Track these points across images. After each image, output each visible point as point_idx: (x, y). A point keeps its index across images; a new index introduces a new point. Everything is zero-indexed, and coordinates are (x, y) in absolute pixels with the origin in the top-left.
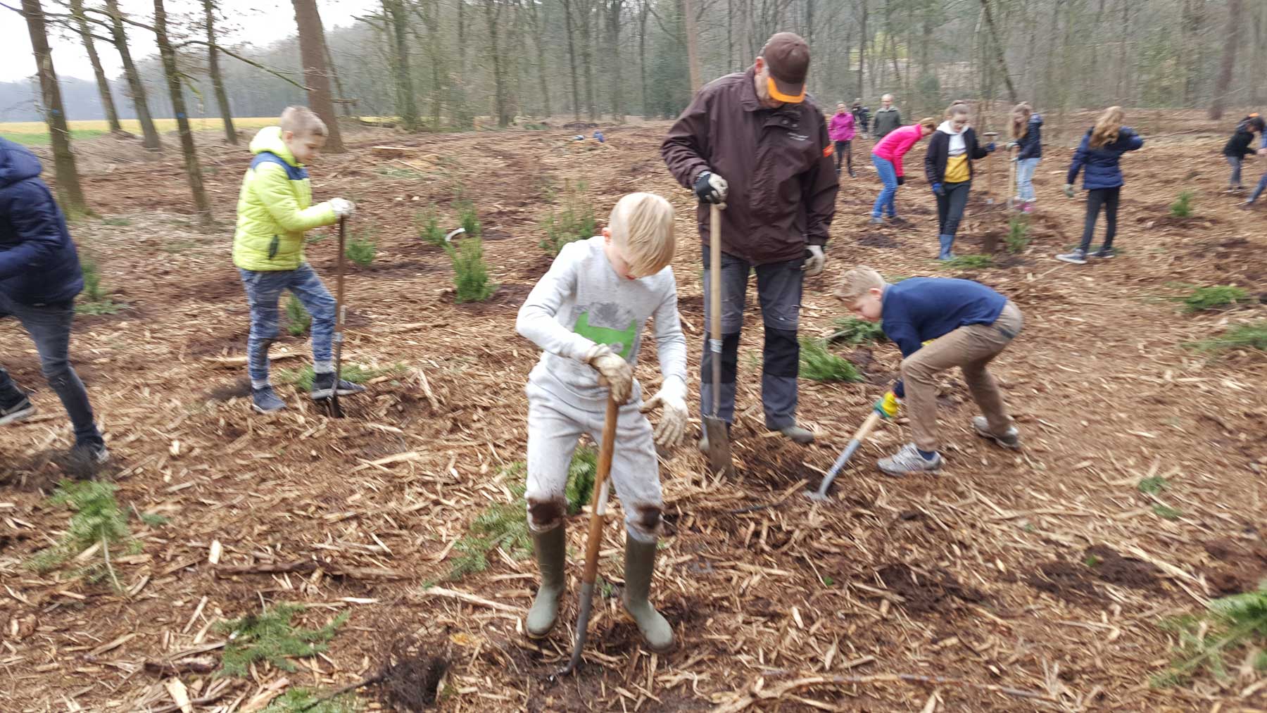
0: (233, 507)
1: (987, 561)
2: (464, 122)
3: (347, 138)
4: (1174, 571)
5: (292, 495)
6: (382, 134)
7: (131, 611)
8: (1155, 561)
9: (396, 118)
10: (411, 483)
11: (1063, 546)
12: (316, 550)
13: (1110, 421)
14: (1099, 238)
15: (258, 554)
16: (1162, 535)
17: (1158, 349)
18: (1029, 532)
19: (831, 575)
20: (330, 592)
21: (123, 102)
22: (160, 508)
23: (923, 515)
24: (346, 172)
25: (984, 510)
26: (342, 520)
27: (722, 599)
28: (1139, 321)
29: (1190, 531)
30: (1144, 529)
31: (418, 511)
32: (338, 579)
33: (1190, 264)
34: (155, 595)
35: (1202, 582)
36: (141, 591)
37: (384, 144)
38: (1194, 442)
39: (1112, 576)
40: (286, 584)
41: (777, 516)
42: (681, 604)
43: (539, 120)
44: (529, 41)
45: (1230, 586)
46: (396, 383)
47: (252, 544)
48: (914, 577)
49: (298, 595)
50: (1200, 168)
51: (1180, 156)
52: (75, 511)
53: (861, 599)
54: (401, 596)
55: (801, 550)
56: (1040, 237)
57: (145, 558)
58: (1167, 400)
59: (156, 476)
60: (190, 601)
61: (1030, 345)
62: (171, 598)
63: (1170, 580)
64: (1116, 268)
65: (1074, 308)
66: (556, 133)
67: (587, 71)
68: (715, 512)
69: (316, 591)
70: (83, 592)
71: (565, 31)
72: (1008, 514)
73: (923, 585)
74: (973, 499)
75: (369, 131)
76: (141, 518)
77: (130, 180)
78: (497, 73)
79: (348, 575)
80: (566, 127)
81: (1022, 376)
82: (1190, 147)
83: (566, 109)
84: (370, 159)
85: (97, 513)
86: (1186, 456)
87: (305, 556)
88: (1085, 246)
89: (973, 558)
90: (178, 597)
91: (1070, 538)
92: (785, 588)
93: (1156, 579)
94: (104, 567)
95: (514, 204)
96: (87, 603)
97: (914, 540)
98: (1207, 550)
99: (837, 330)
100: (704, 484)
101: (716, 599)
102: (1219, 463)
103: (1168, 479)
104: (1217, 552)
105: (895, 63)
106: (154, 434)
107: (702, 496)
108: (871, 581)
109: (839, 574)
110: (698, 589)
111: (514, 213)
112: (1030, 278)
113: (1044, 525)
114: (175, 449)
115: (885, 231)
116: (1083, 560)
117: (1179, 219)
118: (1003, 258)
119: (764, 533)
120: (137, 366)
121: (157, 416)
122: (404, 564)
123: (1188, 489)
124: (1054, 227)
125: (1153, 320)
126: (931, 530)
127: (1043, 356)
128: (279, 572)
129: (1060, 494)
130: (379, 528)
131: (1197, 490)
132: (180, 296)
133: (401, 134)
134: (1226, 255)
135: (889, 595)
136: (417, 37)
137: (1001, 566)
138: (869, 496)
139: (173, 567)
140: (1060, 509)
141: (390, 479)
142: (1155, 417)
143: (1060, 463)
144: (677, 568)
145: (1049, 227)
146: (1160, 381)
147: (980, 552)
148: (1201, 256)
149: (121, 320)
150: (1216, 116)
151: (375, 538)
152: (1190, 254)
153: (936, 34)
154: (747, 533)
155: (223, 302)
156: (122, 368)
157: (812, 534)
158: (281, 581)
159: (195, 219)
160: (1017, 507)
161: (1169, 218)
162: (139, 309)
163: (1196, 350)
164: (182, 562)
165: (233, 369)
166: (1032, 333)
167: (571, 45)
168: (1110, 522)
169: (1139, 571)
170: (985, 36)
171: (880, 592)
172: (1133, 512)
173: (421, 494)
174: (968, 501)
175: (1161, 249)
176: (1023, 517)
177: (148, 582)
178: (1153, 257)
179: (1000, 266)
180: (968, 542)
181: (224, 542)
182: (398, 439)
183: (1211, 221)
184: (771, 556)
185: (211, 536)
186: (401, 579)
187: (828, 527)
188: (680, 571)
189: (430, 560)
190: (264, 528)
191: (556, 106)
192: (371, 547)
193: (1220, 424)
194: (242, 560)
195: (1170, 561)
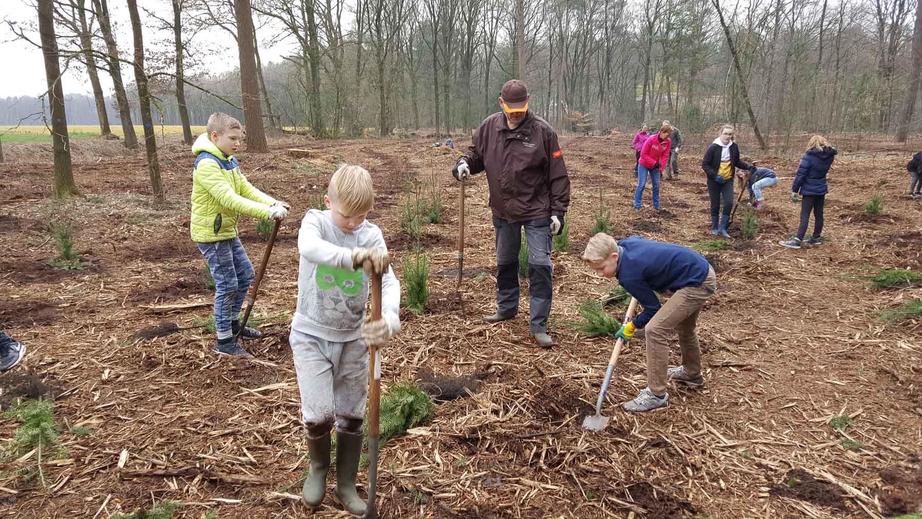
0: (142, 422)
1: (713, 480)
2: (356, 132)
3: (270, 141)
4: (856, 492)
5: (188, 414)
6: (296, 140)
7: (52, 504)
8: (840, 484)
9: (307, 128)
10: (278, 407)
11: (771, 470)
12: (200, 459)
13: (813, 372)
14: (811, 229)
15: (155, 460)
16: (847, 463)
17: (851, 317)
18: (746, 457)
19: (591, 490)
20: (206, 492)
21: (113, 114)
22: (86, 422)
23: (666, 442)
24: (266, 167)
25: (713, 439)
26: (222, 436)
27: (507, 508)
28: (838, 294)
29: (868, 460)
30: (833, 458)
31: (281, 429)
32: (213, 482)
33: (877, 251)
34: (72, 492)
35: (876, 502)
36: (62, 487)
37: (298, 147)
38: (874, 390)
39: (808, 495)
40: (173, 485)
41: (553, 441)
42: (474, 511)
43: (411, 131)
44: (407, 76)
45: (898, 506)
46: (278, 328)
47: (151, 453)
48: (655, 493)
49: (181, 494)
50: (889, 177)
51: (874, 168)
52: (22, 423)
53: (614, 510)
54: (260, 498)
55: (571, 469)
56: (768, 227)
57: (69, 461)
58: (856, 356)
59: (88, 396)
60: (98, 497)
61: (756, 311)
62: (85, 494)
63: (851, 499)
64: (822, 253)
65: (789, 283)
66: (420, 141)
67: (447, 97)
68: (507, 437)
69: (196, 491)
70: (17, 488)
71: (433, 70)
72: (730, 443)
73: (661, 500)
74: (705, 430)
75: (287, 137)
76: (71, 430)
77: (111, 169)
78: (382, 98)
79: (221, 480)
80: (428, 137)
81: (749, 335)
82: (882, 162)
83: (430, 124)
84: (285, 158)
85: (38, 425)
86: (868, 401)
87: (191, 464)
88: (801, 235)
89: (702, 478)
90: (91, 493)
91: (776, 463)
92: (556, 500)
93: (842, 498)
94: (37, 467)
95: (386, 193)
96: (18, 497)
97: (657, 463)
98: (880, 475)
99: (611, 295)
100: (501, 413)
101: (501, 508)
102: (892, 407)
103: (853, 418)
104: (889, 478)
105: (669, 95)
106: (93, 364)
107: (498, 424)
108: (622, 495)
109: (598, 489)
110: (489, 499)
111: (384, 199)
112: (759, 259)
113: (758, 452)
114: (105, 376)
115: (654, 220)
116: (786, 481)
117: (871, 216)
118: (740, 243)
119: (543, 454)
120: (90, 310)
121: (97, 349)
122: (266, 472)
123: (868, 426)
124: (779, 219)
125: (848, 294)
126: (671, 455)
127: (765, 320)
128: (169, 476)
129: (771, 427)
130: (249, 443)
131: (875, 428)
132: (132, 256)
133: (310, 140)
134: (905, 245)
135: (635, 507)
136: (327, 71)
137: (723, 484)
138: (626, 426)
139: (90, 469)
140: (771, 440)
141: (263, 403)
142: (847, 369)
143: (772, 403)
144: (474, 481)
145: (775, 220)
146: (851, 341)
147: (708, 474)
148: (887, 245)
149: (84, 274)
150: (902, 138)
151: (245, 451)
152: (877, 244)
153: (699, 75)
154: (529, 454)
155: (162, 262)
156: (79, 311)
157: (580, 457)
158: (170, 484)
159: (151, 199)
160: (737, 437)
161: (863, 215)
162: (99, 266)
163: (879, 319)
164: (96, 465)
165: (160, 314)
166: (757, 302)
167: (436, 79)
168: (808, 451)
169: (828, 492)
170: (734, 78)
171: (629, 505)
172: (825, 445)
173: (285, 416)
174: (701, 432)
175: (857, 239)
176: (742, 445)
177: (68, 481)
178: (851, 244)
179: (736, 249)
180: (698, 465)
181: (131, 451)
182: (273, 371)
183: (894, 218)
184: (547, 473)
185: (122, 446)
186: (262, 484)
187: (592, 452)
188: (477, 484)
189: (286, 469)
190: (163, 440)
191: (423, 122)
192: (242, 458)
193: (894, 376)
194: (143, 465)
195: (852, 484)
